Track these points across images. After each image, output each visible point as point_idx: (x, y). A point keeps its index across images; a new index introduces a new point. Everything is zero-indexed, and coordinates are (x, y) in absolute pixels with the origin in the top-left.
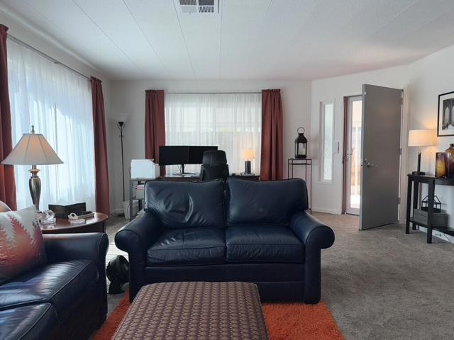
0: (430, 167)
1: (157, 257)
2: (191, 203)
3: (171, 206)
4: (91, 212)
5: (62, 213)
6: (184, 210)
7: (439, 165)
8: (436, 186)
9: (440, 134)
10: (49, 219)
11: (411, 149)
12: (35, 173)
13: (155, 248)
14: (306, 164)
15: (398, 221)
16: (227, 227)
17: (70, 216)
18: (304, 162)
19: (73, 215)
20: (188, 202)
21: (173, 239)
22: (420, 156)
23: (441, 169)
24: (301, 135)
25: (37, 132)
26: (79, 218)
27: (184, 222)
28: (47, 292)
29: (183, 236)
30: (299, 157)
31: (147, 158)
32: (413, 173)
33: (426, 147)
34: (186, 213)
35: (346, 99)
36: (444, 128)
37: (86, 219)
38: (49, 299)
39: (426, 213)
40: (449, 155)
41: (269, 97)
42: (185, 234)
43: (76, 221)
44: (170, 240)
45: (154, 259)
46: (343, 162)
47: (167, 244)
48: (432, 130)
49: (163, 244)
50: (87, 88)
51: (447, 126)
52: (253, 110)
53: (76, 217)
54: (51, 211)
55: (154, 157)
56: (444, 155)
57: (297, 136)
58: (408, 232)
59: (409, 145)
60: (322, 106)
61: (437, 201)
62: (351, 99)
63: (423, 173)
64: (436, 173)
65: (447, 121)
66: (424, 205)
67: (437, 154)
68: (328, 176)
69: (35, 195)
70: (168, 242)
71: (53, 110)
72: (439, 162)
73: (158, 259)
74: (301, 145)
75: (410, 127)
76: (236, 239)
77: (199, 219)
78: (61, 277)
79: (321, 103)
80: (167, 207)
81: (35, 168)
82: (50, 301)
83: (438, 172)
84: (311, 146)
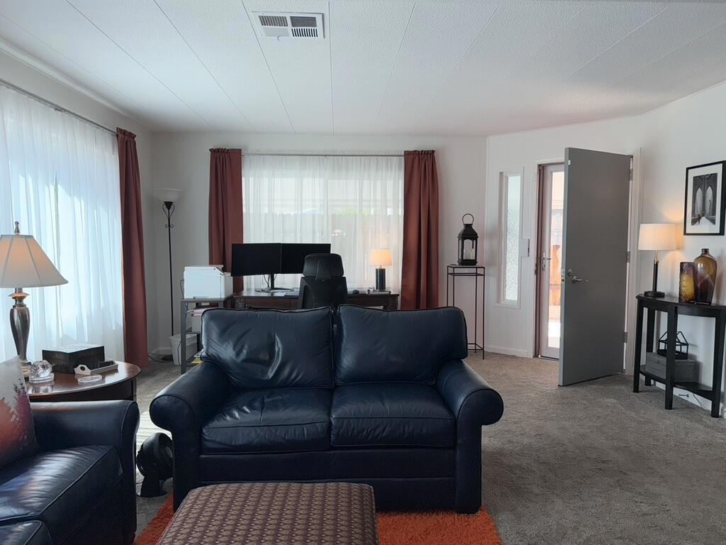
0: (671, 284)
1: (218, 440)
2: (279, 346)
3: (245, 351)
4: (112, 363)
5: (63, 364)
6: (267, 358)
7: (684, 283)
8: (680, 316)
9: (687, 232)
10: (42, 376)
11: (643, 254)
12: (19, 299)
13: (216, 423)
14: (477, 275)
15: (622, 371)
16: (336, 386)
17: (78, 370)
18: (473, 270)
19: (83, 369)
20: (273, 345)
21: (245, 408)
22: (656, 266)
23: (689, 288)
24: (468, 227)
25: (23, 232)
26: (92, 374)
27: (266, 378)
28: (35, 502)
29: (263, 403)
30: (466, 263)
31: (211, 263)
32: (646, 293)
33: (666, 251)
34: (268, 364)
35: (542, 169)
36: (694, 222)
37: (104, 374)
38: (39, 513)
39: (663, 360)
40: (700, 266)
41: (416, 165)
42: (267, 400)
43: (88, 379)
44: (241, 411)
45: (214, 442)
46: (536, 272)
47: (235, 418)
48: (676, 224)
49: (228, 418)
50: (111, 148)
51: (699, 218)
52: (390, 183)
53: (88, 371)
54: (45, 361)
55: (224, 263)
56: (692, 266)
57: (462, 228)
58: (636, 390)
59: (640, 248)
60: (502, 178)
61: (682, 340)
62: (550, 169)
63: (662, 295)
64: (680, 295)
65: (698, 211)
66: (662, 346)
67: (682, 264)
68: (511, 294)
69: (20, 334)
70: (237, 415)
71: (52, 188)
72: (685, 277)
73: (220, 443)
74: (468, 242)
75: (643, 220)
76: (347, 409)
77: (291, 373)
78: (59, 476)
79: (501, 173)
80: (238, 354)
81: (20, 291)
82: (40, 517)
83: (684, 294)
84: (485, 244)
